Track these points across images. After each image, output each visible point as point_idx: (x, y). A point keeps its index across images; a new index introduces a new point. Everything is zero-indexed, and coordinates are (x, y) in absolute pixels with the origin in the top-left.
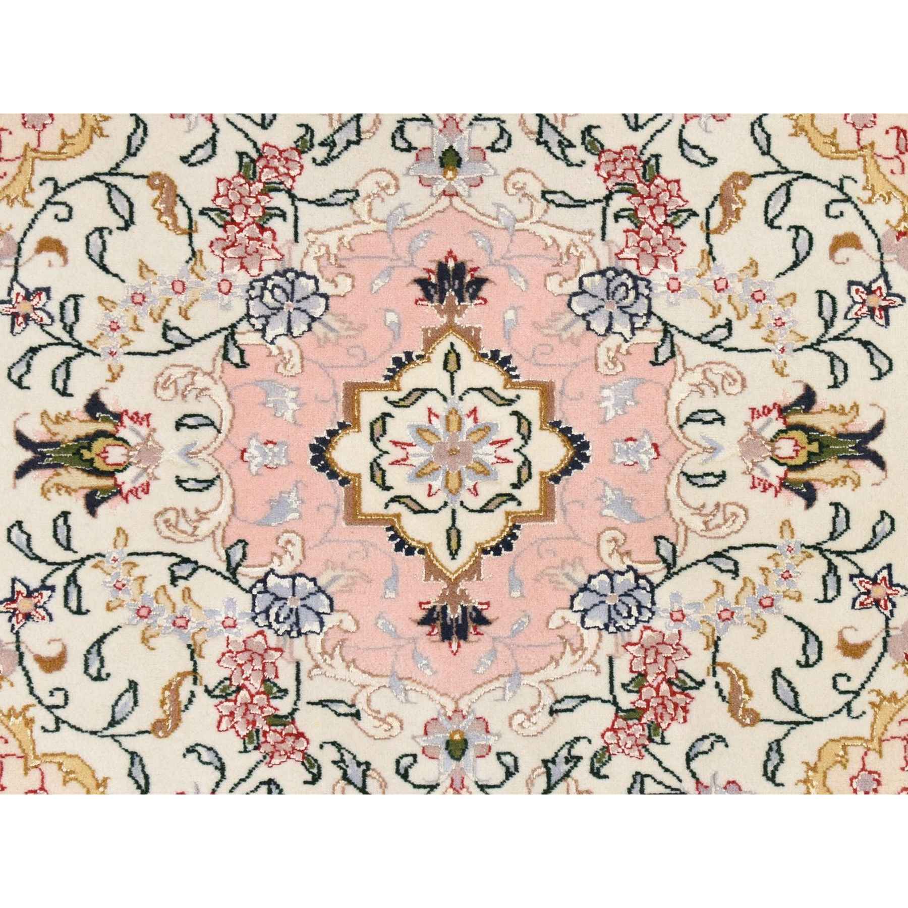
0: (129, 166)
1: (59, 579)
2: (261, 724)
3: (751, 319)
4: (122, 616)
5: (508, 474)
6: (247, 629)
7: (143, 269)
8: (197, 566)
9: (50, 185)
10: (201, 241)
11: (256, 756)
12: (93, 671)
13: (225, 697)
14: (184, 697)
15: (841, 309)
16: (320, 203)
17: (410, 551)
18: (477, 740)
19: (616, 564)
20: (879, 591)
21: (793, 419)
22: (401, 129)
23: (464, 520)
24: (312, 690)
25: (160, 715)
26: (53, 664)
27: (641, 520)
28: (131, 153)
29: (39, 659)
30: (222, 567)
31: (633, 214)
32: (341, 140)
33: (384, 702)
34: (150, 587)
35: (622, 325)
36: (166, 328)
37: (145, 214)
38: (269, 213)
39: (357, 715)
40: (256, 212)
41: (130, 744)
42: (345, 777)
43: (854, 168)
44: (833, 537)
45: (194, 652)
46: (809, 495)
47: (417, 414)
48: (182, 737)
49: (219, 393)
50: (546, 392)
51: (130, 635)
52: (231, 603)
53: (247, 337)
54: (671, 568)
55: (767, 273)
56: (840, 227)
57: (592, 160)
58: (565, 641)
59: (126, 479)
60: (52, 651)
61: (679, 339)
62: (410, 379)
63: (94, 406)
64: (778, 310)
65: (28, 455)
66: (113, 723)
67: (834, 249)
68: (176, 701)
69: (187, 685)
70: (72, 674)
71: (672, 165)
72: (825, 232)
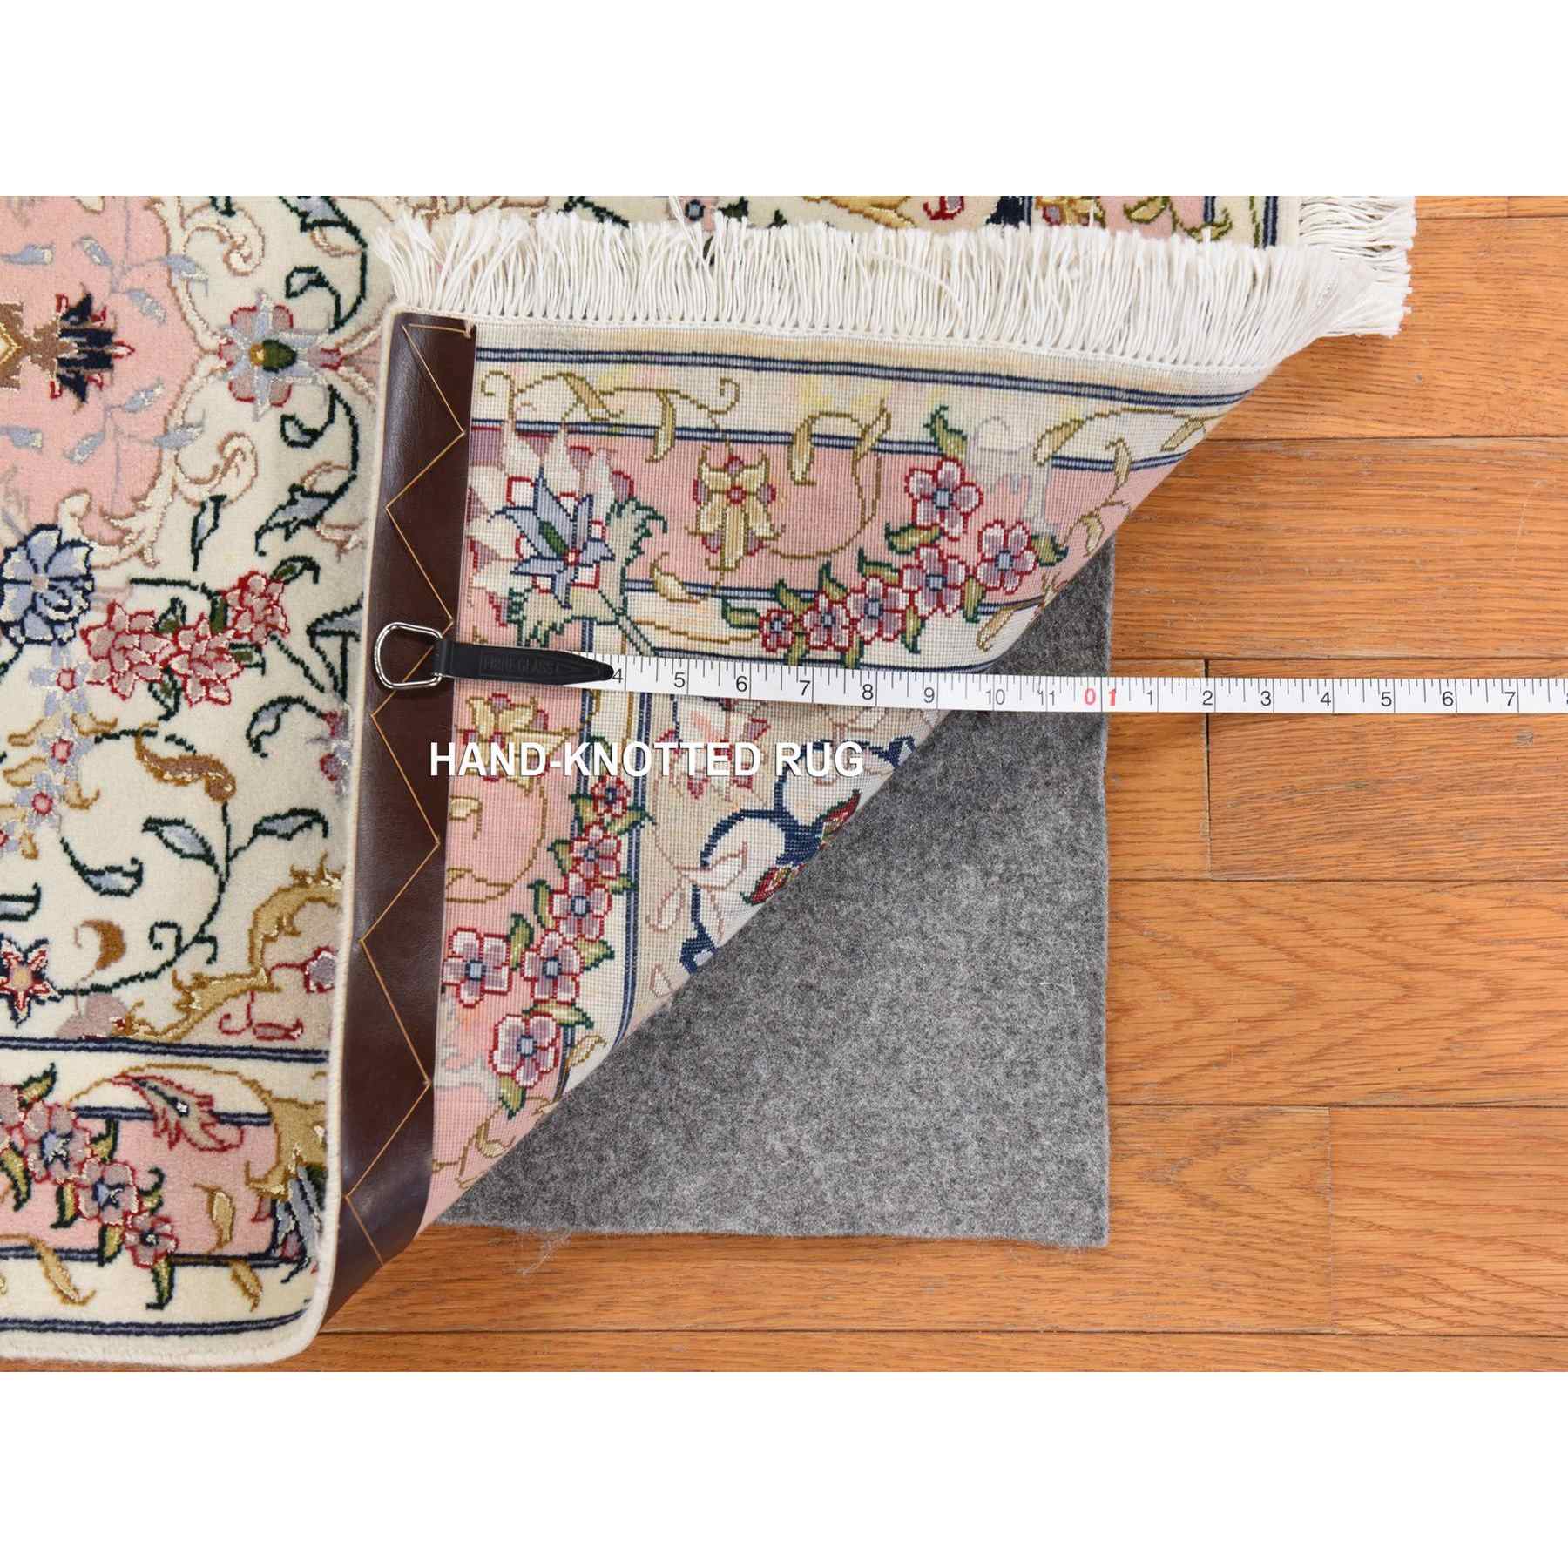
2: (223, 641)
4: (46, 836)
6: (78, 648)
11: (270, 650)
12: (127, 883)
13: (178, 692)
14: (174, 751)
18: (264, 326)
24: (175, 562)
25: (198, 788)
26: (112, 942)
29: (103, 963)
33: (200, 457)
39: (218, 500)
41: (241, 835)
42: (311, 523)
45: (106, 734)
48: (236, 757)
51: (77, 827)
52: (36, 677)
60: (92, 941)
66: (208, 857)
68: (178, 764)
69: (156, 746)
70: (132, 916)
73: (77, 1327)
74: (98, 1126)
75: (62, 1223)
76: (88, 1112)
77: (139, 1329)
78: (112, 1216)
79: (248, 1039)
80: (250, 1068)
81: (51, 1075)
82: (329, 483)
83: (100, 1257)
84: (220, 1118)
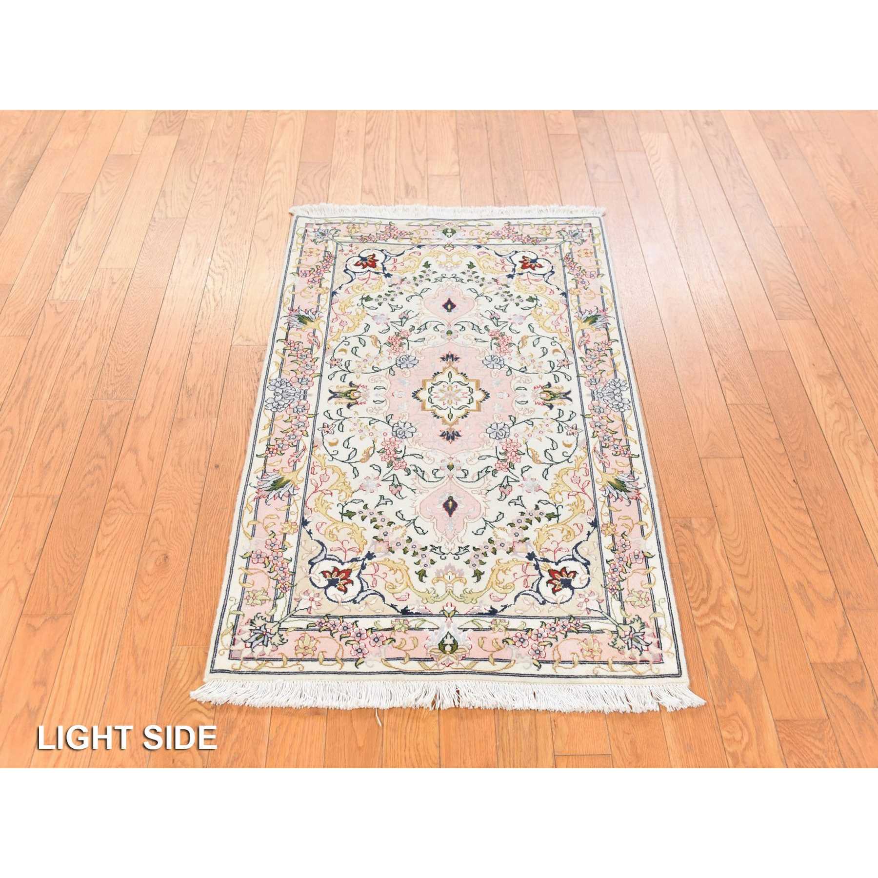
0: (547, 466)
1: (556, 368)
2: (500, 338)
3: (363, 426)
4: (539, 360)
5: (435, 390)
6: (505, 357)
7: (540, 440)
8: (520, 370)
9: (570, 461)
10: (524, 447)
11: (501, 331)
12: (545, 349)
13: (510, 343)
16: (489, 456)
17: (462, 373)
18: (444, 334)
19: (406, 370)
20: (335, 362)
21: (354, 401)
22: (466, 475)
23: (447, 380)
25: (527, 340)
26: (556, 351)
27: (398, 379)
28: (547, 469)
29: (560, 352)
30: (513, 370)
31: (396, 452)
32: (484, 473)
33: (468, 342)
34: (532, 366)
35: (401, 425)
36: (533, 425)
37: (542, 454)
38: (505, 454)
39: (476, 339)
40: (508, 455)
41: (534, 334)
42: (478, 327)
43: (328, 463)
44: (346, 375)
45: (519, 353)
46: (351, 384)
47: (460, 404)
48: (521, 335)
49: (516, 409)
51: (536, 356)
52: (510, 363)
53: (510, 423)
54: (391, 368)
55: (358, 437)
56: (335, 448)
57: (408, 466)
58: (420, 353)
59: (540, 390)
60: (556, 353)
61: (385, 421)
62: (463, 412)
63: (551, 407)
64: (355, 427)
65: (568, 396)
66: (539, 338)
67: (337, 442)
68: (523, 342)
69: (520, 345)
70: (551, 349)
71: (384, 465)
72: (339, 447)
73: (624, 352)
74: (588, 351)
75: (606, 355)
76: (586, 353)
77: (622, 343)
78: (604, 349)
79: (569, 333)
80: (574, 332)
81: (581, 358)
82: (472, 325)
83: (611, 350)
84: (584, 336)
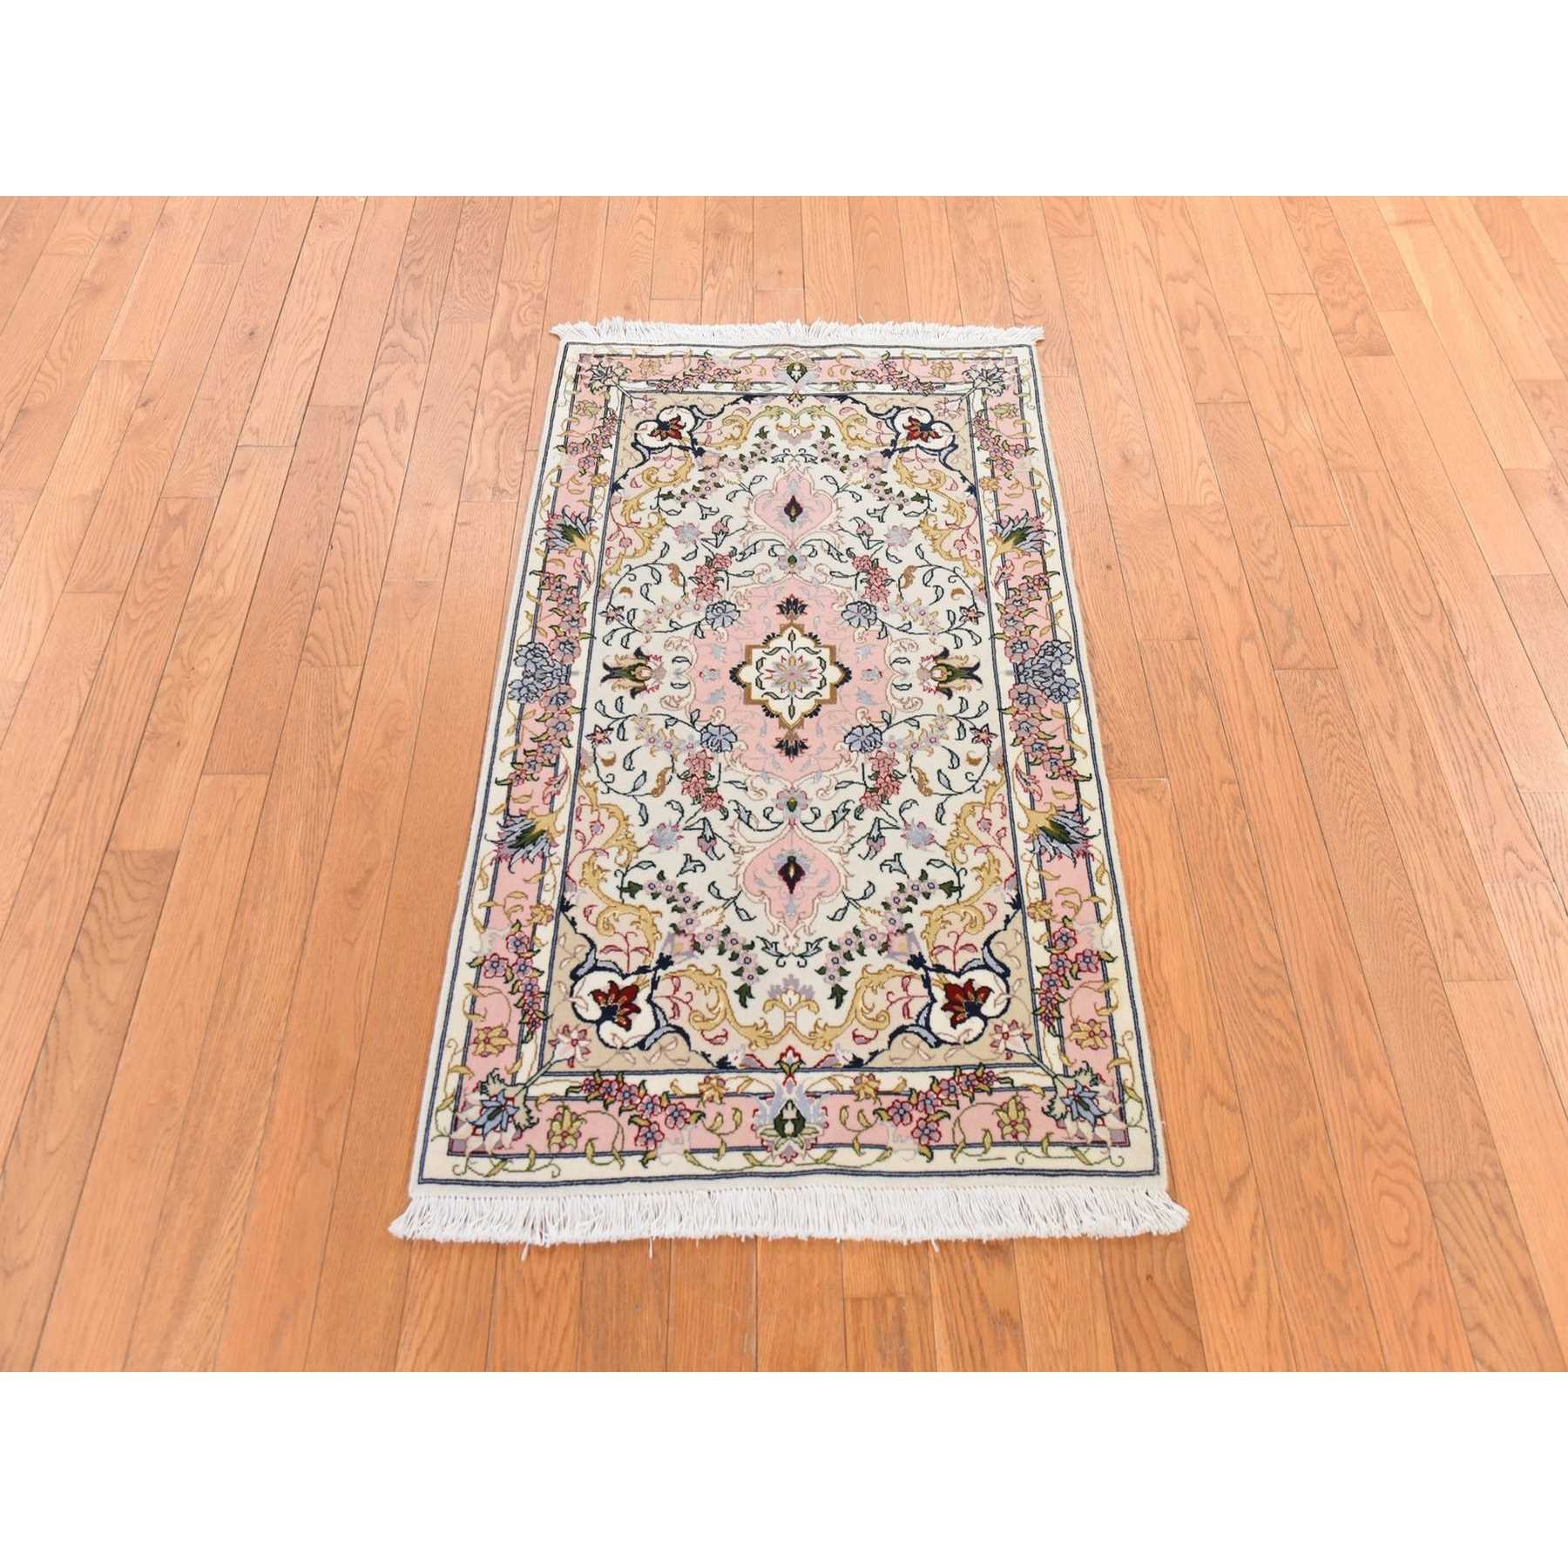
0: (661, 561)
1: (616, 726)
2: (702, 792)
3: (920, 622)
4: (642, 742)
5: (815, 684)
6: (699, 748)
7: (663, 599)
8: (677, 721)
9: (628, 567)
10: (688, 589)
11: (699, 806)
12: (627, 766)
13: (686, 779)
14: (667, 778)
15: (958, 617)
16: (739, 576)
17: (772, 716)
18: (800, 801)
19: (864, 723)
20: (983, 736)
21: (940, 661)
22: (772, 549)
23: (796, 703)
24: (726, 776)
25: (655, 786)
26: (609, 763)
27: (874, 704)
28: (662, 556)
29: (603, 760)
30: (688, 721)
31: (868, 581)
32: (748, 552)
33: (759, 783)
34: (656, 730)
35: (864, 623)
36: (671, 622)
37: (666, 578)
38: (716, 580)
39: (746, 789)
40: (712, 579)
41: (641, 800)
42: (739, 817)
43: (959, 564)
44: (961, 712)
45: (673, 758)
46: (949, 694)
47: (777, 658)
48: (665, 797)
49: (692, 648)
50: (833, 650)
51: (645, 751)
52: (691, 737)
53: (705, 627)
54: (889, 724)
55: (925, 604)
56: (955, 586)
57: (851, 560)
58: (842, 757)
59: (649, 683)
60: (610, 757)
61: (889, 629)
62: (774, 644)
63: (638, 653)
64: (931, 618)
65: (608, 673)
66: (634, 790)
67: (953, 595)
68: (663, 780)
69: (669, 773)
70: (617, 768)
71: (884, 562)
72: (949, 588)
73: (493, 757)
74: (553, 761)
75: (525, 752)
76: (558, 757)
77: (490, 777)
78: (526, 766)
79: (577, 805)
80: (568, 806)
81: (570, 746)
82: (752, 823)
83: (513, 763)
84: (553, 797)
